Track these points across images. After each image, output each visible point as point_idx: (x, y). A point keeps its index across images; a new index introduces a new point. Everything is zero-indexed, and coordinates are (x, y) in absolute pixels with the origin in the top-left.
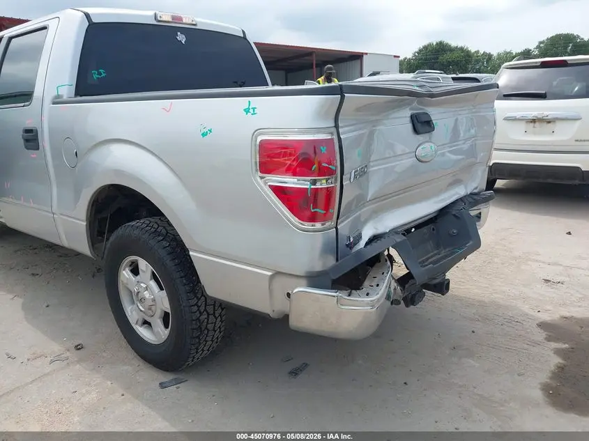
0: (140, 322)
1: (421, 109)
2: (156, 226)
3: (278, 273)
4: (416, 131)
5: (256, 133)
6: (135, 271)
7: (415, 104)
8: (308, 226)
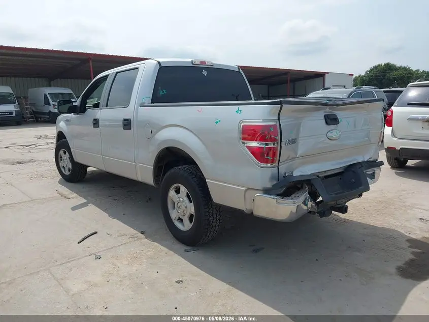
0: (177, 219)
1: (331, 112)
2: (191, 170)
3: (249, 189)
4: (327, 123)
5: (241, 121)
6: (178, 191)
7: (328, 110)
8: (264, 165)
